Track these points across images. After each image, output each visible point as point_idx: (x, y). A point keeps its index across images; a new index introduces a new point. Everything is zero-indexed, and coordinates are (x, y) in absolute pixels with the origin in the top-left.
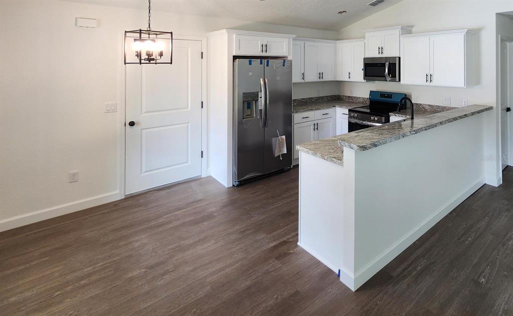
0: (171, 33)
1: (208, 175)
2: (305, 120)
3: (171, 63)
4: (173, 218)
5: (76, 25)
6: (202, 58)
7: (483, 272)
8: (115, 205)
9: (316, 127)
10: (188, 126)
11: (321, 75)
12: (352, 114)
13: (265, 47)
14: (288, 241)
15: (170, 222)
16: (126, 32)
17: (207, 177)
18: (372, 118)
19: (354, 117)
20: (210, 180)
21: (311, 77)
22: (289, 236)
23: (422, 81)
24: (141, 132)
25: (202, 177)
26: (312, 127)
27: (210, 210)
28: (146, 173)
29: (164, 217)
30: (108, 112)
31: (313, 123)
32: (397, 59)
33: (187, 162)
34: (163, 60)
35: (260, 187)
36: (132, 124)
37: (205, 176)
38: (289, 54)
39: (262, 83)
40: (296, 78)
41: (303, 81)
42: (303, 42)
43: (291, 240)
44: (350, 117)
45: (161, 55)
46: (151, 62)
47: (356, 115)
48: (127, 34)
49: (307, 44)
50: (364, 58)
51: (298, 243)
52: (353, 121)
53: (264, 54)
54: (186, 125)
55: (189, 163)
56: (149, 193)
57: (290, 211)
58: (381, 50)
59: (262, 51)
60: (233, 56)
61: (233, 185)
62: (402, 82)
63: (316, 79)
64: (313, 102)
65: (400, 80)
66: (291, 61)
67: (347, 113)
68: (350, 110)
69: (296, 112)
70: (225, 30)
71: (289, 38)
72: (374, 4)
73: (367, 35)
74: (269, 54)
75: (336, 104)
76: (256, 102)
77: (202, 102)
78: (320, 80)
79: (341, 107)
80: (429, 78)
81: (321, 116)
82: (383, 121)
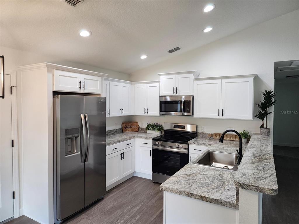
2: (115, 151)
6: (11, 93)
9: (122, 156)
12: (157, 143)
13: (82, 84)
19: (158, 145)
21: (115, 113)
23: (214, 115)
25: (15, 218)
26: (120, 156)
31: (120, 153)
32: (192, 97)
37: (18, 217)
39: (83, 118)
41: (109, 116)
42: (108, 82)
44: (154, 145)
47: (160, 143)
50: (160, 97)
52: (156, 147)
53: (82, 91)
58: (176, 90)
59: (81, 88)
60: (53, 92)
61: (55, 223)
62: (195, 116)
63: (118, 114)
64: (113, 134)
65: (193, 114)
66: (105, 98)
67: (151, 142)
68: (154, 139)
69: (108, 144)
70: (44, 64)
71: (102, 76)
72: (171, 51)
73: (162, 77)
74: (86, 91)
75: (134, 135)
76: (76, 137)
77: (13, 141)
78: (121, 115)
79: (141, 137)
80: (221, 112)
81: (125, 146)
82: (187, 148)
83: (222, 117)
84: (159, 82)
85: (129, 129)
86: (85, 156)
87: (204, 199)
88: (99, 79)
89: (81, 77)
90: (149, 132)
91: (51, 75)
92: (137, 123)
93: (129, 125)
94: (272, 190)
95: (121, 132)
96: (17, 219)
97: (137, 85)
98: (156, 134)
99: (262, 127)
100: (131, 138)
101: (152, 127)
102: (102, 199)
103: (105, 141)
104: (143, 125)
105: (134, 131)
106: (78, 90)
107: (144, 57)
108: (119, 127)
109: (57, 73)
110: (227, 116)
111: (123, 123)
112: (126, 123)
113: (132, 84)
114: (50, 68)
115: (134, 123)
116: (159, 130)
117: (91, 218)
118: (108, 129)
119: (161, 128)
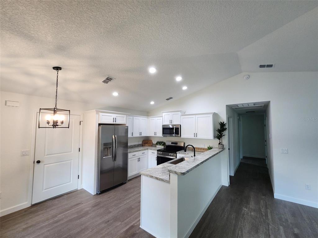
0: (69, 111)
1: (82, 188)
2: (134, 156)
3: (68, 128)
4: (64, 216)
5: (6, 105)
6: (80, 125)
7: (239, 235)
8: (25, 211)
9: (139, 160)
10: (71, 162)
11: (141, 133)
12: (159, 152)
13: (115, 119)
14: (134, 226)
15: (62, 219)
16: (40, 109)
17: (81, 189)
18: (170, 154)
19: (160, 154)
20: (83, 191)
21: (136, 135)
22: (134, 223)
23: (192, 136)
24: (44, 166)
25: (78, 189)
26: (137, 160)
27: (86, 210)
28: (45, 190)
29: (58, 216)
30: (23, 155)
31: (137, 158)
32: (179, 126)
33: (70, 182)
34: (63, 125)
35: (112, 194)
36: (38, 162)
37: (80, 189)
38: (127, 123)
39: (114, 137)
40: (130, 135)
41: (132, 137)
42: (132, 117)
43: (136, 225)
44: (158, 154)
45: (62, 123)
46: (56, 127)
47: (161, 153)
48: (41, 110)
49: (134, 118)
50: (163, 125)
51: (140, 226)
52: (159, 155)
53: (114, 123)
54: (70, 161)
55: (71, 182)
56: (47, 201)
57: (131, 207)
58: (171, 121)
59: (114, 121)
60: (99, 124)
61: (97, 193)
62: (182, 137)
63: (138, 135)
64: (136, 147)
65: (181, 136)
66: (128, 127)
67: (156, 152)
68: (158, 151)
69: (130, 152)
70: (95, 110)
71: (127, 115)
72: (168, 99)
73: (164, 114)
74: (117, 123)
75: (148, 148)
76: (110, 148)
77: (79, 148)
78: (140, 136)
79: (151, 149)
80: (196, 135)
81: (141, 154)
82: (176, 156)
83: (196, 138)
84: (162, 117)
85: (146, 144)
86: (114, 158)
87: (157, 178)
88: (125, 116)
89: (114, 116)
90: (157, 146)
91: (98, 115)
92: (151, 141)
93: (147, 142)
94: (181, 173)
95: (141, 146)
96: (79, 190)
97: (150, 119)
98: (161, 147)
99: (219, 144)
100: (145, 150)
101: (159, 143)
102: (125, 183)
103: (127, 151)
104: (154, 142)
105: (149, 146)
106: (112, 123)
107: (152, 103)
108: (141, 143)
109: (101, 114)
110: (199, 137)
111: (143, 141)
112: (145, 141)
113: (147, 118)
114: (97, 112)
115: (150, 141)
116: (163, 145)
117: (116, 192)
118: (129, 144)
119: (164, 144)
